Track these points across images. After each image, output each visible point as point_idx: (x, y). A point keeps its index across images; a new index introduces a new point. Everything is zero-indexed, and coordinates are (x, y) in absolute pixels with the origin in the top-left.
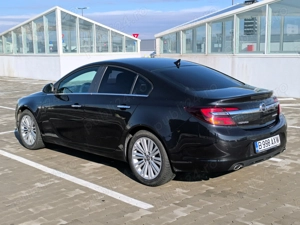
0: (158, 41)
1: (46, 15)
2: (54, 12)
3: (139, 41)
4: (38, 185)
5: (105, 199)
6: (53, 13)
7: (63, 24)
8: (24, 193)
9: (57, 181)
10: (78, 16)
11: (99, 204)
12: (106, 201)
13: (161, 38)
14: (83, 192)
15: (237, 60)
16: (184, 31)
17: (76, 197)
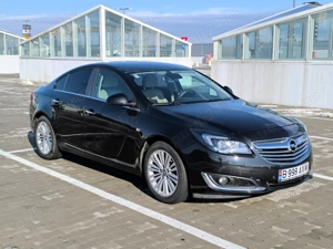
0: (216, 44)
1: (89, 15)
2: (98, 10)
3: (190, 45)
4: (98, 214)
5: (184, 237)
6: (97, 12)
7: (107, 25)
8: (82, 225)
9: (119, 211)
10: (124, 16)
11: (179, 244)
12: (187, 241)
13: (220, 41)
14: (155, 227)
15: (310, 67)
16: (247, 33)
17: (147, 233)
